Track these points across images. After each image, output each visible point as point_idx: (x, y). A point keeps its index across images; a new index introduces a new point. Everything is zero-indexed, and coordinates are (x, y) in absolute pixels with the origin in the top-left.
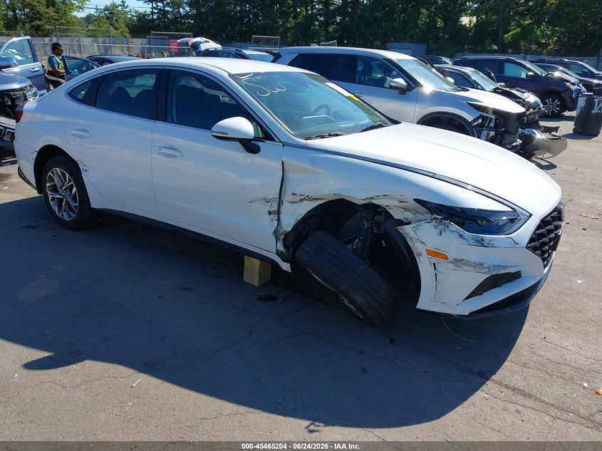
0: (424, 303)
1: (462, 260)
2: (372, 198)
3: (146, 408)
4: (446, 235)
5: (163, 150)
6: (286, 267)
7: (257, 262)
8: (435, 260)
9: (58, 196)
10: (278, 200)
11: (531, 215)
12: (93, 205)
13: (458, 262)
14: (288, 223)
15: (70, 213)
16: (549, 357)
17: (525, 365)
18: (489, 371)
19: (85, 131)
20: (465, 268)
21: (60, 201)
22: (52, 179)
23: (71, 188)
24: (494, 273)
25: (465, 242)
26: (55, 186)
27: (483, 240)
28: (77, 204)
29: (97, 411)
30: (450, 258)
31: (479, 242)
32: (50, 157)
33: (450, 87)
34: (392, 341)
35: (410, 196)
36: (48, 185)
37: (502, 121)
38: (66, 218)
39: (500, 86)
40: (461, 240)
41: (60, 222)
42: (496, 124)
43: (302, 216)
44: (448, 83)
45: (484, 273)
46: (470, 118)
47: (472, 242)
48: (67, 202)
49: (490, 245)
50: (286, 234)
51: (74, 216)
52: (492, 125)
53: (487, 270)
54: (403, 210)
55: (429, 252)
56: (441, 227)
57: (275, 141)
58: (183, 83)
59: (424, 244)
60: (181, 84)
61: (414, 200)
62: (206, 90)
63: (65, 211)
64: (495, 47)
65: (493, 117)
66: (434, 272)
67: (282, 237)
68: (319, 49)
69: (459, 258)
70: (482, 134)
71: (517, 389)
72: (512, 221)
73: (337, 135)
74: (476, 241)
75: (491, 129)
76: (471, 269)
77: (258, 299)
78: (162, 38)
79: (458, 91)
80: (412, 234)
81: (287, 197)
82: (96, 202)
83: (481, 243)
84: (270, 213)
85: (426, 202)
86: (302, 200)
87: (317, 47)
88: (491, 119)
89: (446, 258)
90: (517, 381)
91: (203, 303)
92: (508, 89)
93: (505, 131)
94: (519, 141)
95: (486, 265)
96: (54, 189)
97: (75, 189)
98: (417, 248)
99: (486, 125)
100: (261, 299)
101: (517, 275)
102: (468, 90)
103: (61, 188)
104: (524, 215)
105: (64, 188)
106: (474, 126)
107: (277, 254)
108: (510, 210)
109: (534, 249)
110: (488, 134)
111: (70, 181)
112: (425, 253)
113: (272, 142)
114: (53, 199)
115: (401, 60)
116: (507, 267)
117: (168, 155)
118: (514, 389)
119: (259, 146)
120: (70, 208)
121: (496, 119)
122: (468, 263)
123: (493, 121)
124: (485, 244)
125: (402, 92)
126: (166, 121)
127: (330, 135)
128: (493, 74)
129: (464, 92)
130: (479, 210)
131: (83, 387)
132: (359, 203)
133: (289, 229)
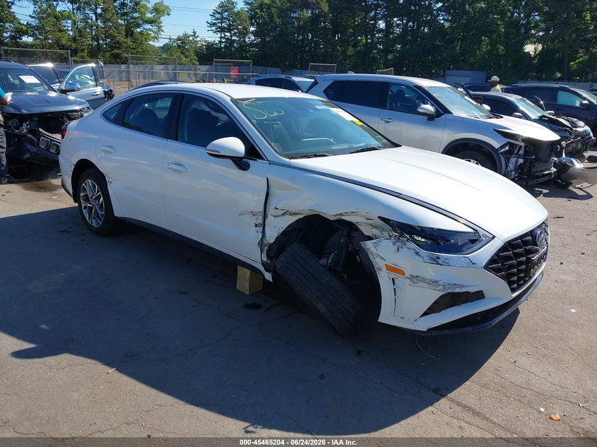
0: (385, 317)
1: (417, 277)
2: (341, 214)
3: (114, 392)
4: (404, 251)
5: (171, 166)
6: (268, 276)
7: (248, 272)
8: (393, 275)
9: (89, 205)
10: (262, 214)
11: (494, 237)
12: (116, 214)
13: (414, 279)
14: (271, 236)
15: (98, 221)
16: (513, 379)
17: (485, 386)
18: (446, 388)
19: (112, 147)
20: (421, 284)
21: (91, 209)
22: (85, 190)
23: (98, 198)
24: (449, 291)
25: (420, 259)
26: (87, 195)
27: (438, 258)
28: (103, 213)
29: (72, 391)
30: (407, 274)
31: (434, 260)
32: (85, 169)
33: (482, 114)
34: (359, 353)
35: (375, 213)
36: (82, 194)
37: (532, 148)
38: (94, 224)
39: (549, 114)
40: (417, 257)
41: (90, 227)
42: (525, 151)
43: (283, 230)
44: (482, 110)
45: (439, 290)
46: (496, 145)
47: (426, 259)
48: (96, 211)
49: (446, 263)
50: (270, 245)
51: (101, 223)
52: (522, 152)
53: (442, 287)
54: (371, 227)
55: (389, 268)
56: (399, 244)
57: (264, 159)
58: (194, 106)
59: (384, 259)
60: (193, 107)
61: (379, 217)
62: (212, 112)
63: (94, 218)
64: (559, 75)
65: (523, 144)
66: (392, 287)
67: (266, 248)
68: (355, 77)
69: (415, 275)
70: (511, 162)
71: (468, 407)
72: (473, 241)
73: (324, 156)
74: (431, 258)
75: (519, 156)
76: (426, 285)
77: (244, 306)
78: (228, 66)
79: (491, 118)
80: (373, 249)
81: (271, 211)
82: (119, 212)
83: (436, 261)
84: (256, 226)
85: (389, 220)
86: (284, 214)
87: (354, 74)
88: (521, 146)
89: (404, 274)
90: (471, 400)
91: (194, 306)
92: (554, 117)
93: (535, 159)
94: (553, 170)
95: (441, 283)
96: (87, 199)
97: (102, 199)
98: (378, 263)
99: (515, 153)
100: (247, 306)
101: (479, 295)
102: (502, 117)
103: (91, 197)
104: (486, 236)
105: (94, 198)
106: (502, 153)
107: (262, 264)
108: (472, 231)
109: (496, 271)
110: (517, 162)
111: (98, 192)
112: (384, 269)
113: (260, 161)
114: (85, 207)
115: (431, 87)
116: (463, 286)
117: (175, 171)
118: (465, 407)
119: (249, 164)
120: (98, 215)
121: (526, 147)
122: (423, 280)
123: (523, 148)
124: (440, 262)
125: (430, 118)
126: (176, 139)
127: (316, 156)
128: (542, 102)
129: (496, 119)
130: (438, 229)
131: (67, 370)
132: (332, 218)
133: (272, 241)
